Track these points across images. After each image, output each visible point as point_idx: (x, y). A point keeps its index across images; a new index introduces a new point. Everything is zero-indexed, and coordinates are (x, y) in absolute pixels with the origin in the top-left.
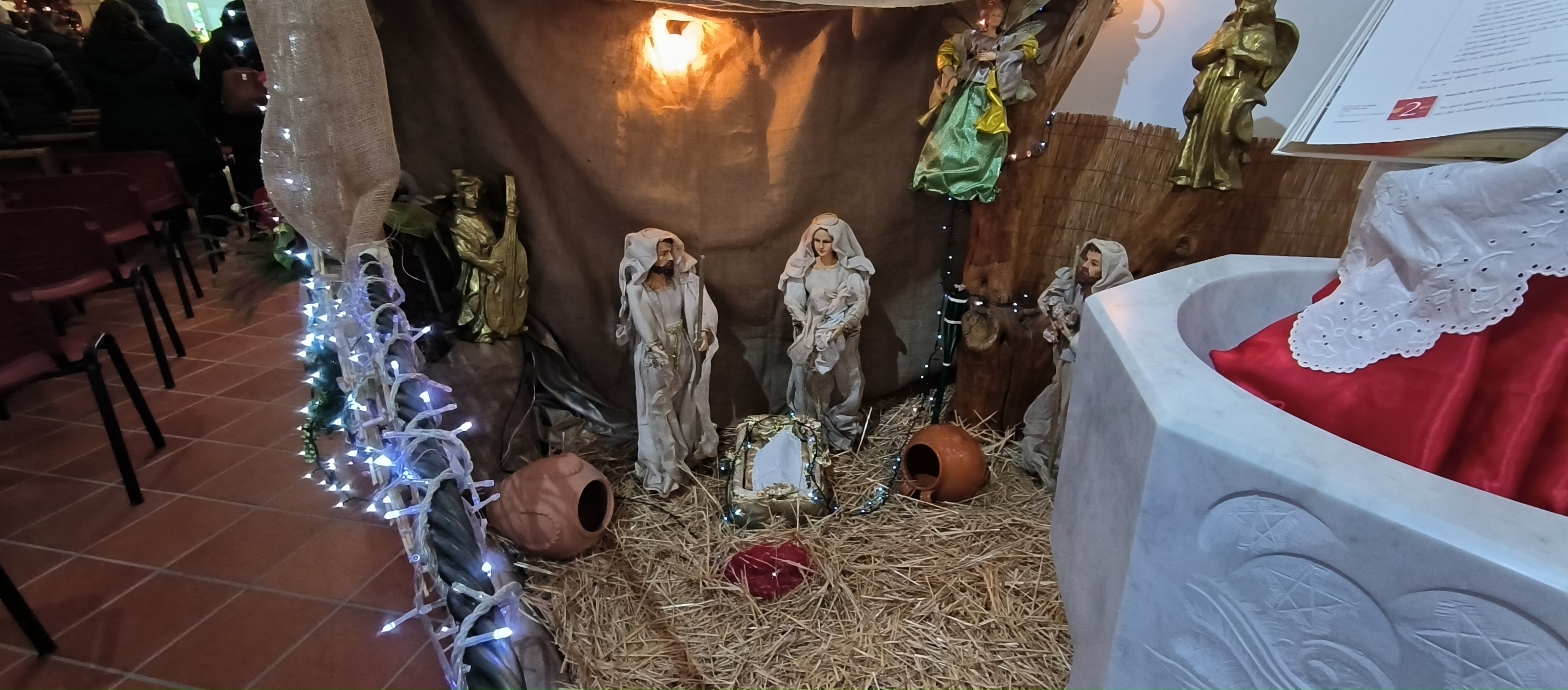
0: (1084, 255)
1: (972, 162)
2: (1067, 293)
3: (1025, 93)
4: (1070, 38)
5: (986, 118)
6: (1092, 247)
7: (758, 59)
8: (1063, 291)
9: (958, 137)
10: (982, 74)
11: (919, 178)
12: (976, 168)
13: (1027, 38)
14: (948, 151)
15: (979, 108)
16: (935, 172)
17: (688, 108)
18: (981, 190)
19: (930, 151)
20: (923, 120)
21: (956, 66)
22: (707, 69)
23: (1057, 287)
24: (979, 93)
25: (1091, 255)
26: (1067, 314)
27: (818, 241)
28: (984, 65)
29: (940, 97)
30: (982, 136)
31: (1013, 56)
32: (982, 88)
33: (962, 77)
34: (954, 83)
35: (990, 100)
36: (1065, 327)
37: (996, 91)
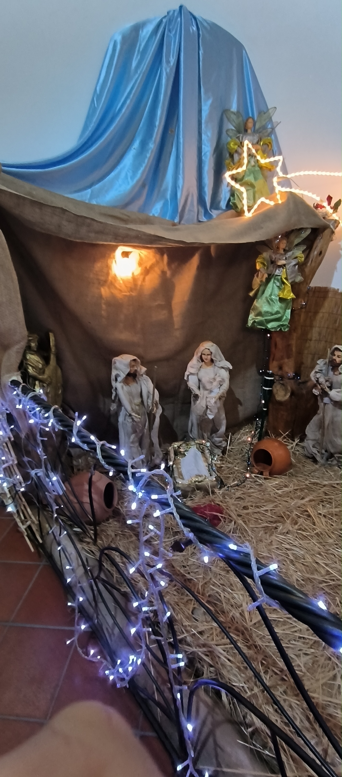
0: (333, 354)
1: (277, 313)
2: (324, 371)
3: (299, 279)
4: (316, 253)
5: (283, 292)
6: (337, 349)
7: (166, 268)
8: (321, 370)
9: (269, 301)
10: (279, 271)
11: (252, 322)
12: (279, 315)
13: (299, 253)
14: (265, 308)
15: (278, 287)
16: (259, 318)
17: (134, 294)
18: (282, 325)
19: (255, 308)
20: (251, 294)
21: (266, 268)
22: (141, 274)
23: (319, 369)
24: (278, 280)
25: (337, 353)
26: (327, 381)
27: (204, 354)
28: (280, 266)
29: (259, 283)
30: (281, 300)
31: (294, 262)
32: (279, 277)
33: (270, 273)
34: (266, 276)
35: (283, 283)
36: (327, 388)
37: (286, 279)
